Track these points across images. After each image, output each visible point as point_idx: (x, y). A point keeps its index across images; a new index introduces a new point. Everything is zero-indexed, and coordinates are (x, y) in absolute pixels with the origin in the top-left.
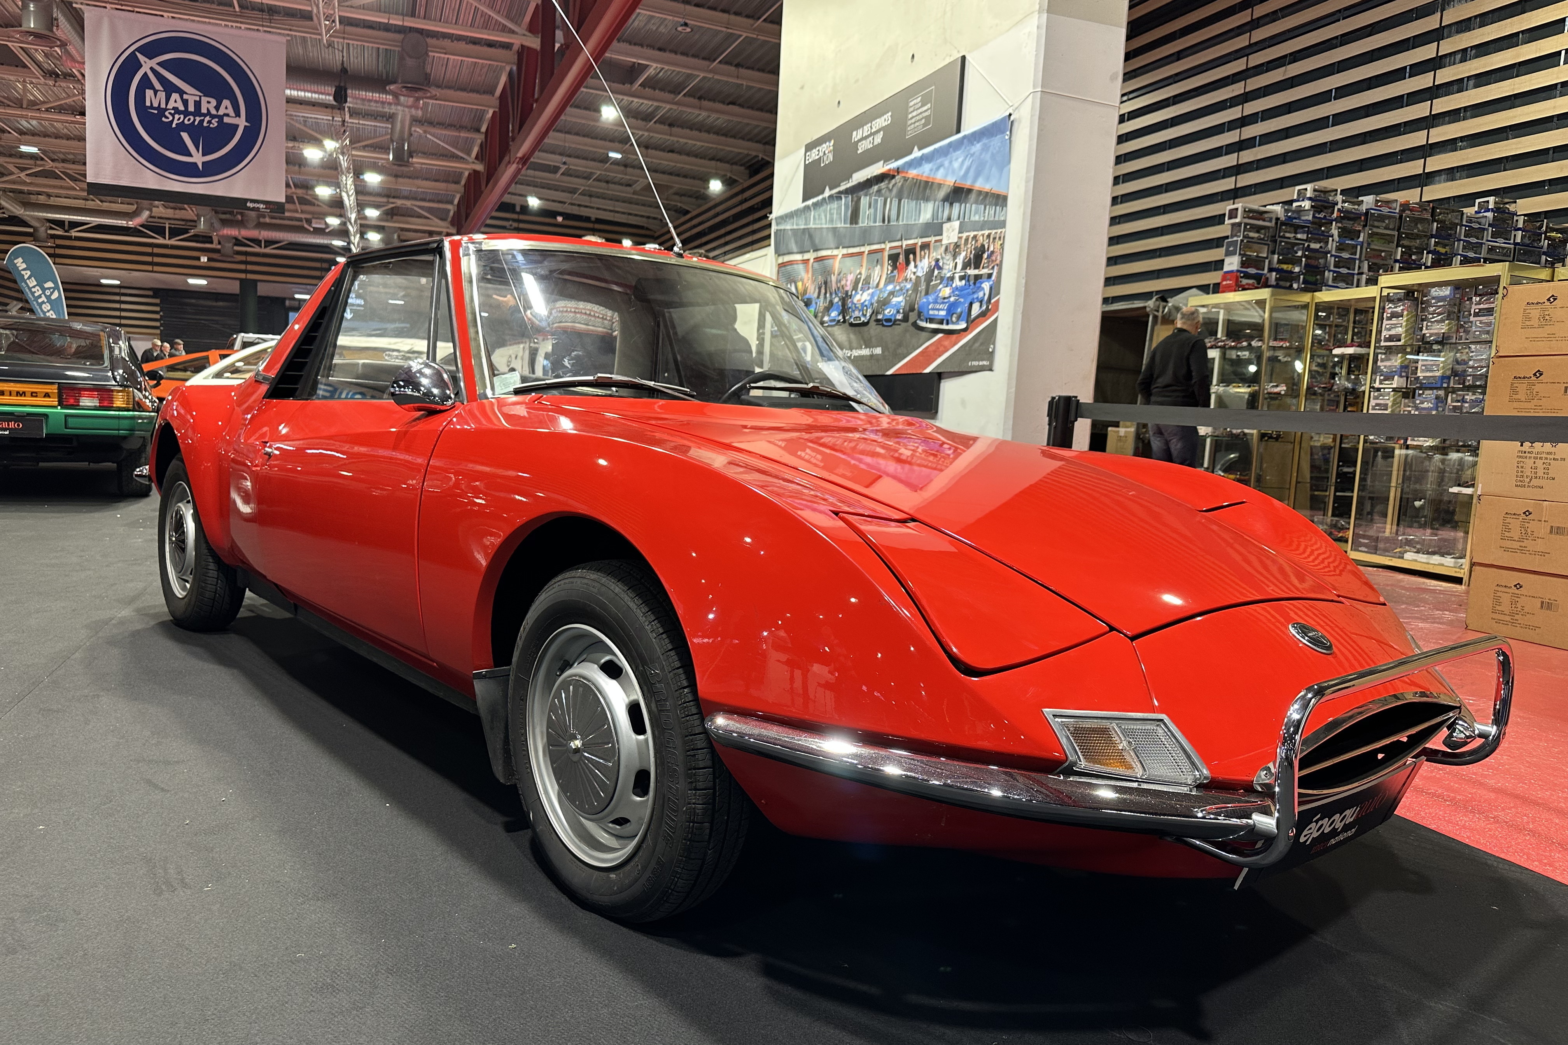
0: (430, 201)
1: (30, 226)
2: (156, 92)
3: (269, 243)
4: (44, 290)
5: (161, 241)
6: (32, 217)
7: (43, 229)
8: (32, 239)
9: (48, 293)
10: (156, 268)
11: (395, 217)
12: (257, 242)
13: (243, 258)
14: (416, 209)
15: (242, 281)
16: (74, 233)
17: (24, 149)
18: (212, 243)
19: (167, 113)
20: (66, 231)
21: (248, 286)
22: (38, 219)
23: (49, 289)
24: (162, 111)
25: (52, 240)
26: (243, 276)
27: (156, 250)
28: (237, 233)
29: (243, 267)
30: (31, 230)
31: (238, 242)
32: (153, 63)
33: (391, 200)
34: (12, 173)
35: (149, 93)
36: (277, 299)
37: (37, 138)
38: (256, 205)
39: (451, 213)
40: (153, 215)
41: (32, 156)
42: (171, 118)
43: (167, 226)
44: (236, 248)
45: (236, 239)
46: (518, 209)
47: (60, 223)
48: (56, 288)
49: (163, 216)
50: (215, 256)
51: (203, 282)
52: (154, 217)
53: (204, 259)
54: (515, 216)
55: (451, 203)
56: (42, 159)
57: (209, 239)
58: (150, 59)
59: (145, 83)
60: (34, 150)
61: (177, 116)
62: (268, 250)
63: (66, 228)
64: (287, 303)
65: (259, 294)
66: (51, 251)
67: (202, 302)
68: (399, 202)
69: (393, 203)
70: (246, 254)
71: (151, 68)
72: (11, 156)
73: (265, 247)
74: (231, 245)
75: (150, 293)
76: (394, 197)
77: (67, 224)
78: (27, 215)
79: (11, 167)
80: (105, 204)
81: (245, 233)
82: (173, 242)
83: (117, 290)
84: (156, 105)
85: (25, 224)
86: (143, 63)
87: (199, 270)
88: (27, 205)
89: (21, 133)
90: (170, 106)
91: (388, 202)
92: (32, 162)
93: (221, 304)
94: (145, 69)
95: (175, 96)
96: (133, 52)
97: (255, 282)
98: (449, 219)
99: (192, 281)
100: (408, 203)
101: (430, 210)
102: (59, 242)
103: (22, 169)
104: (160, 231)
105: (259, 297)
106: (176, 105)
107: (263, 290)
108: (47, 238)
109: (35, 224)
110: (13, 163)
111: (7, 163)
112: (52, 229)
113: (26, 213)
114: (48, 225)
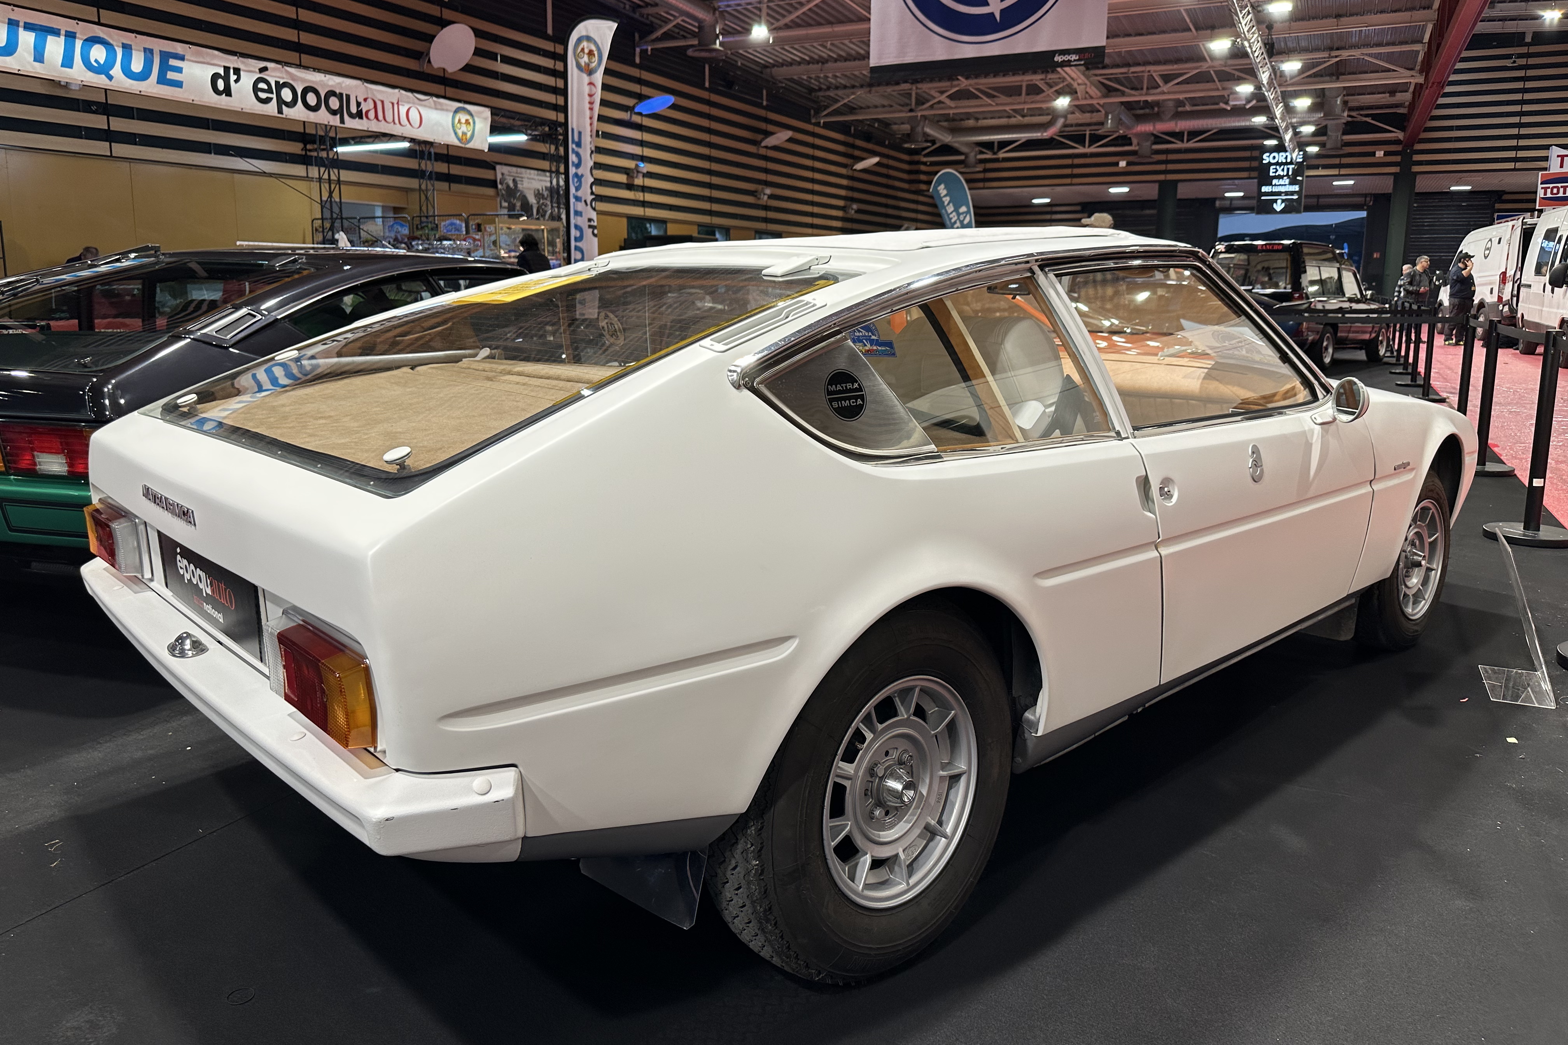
0: (1388, 44)
1: (961, 153)
3: (1193, 134)
4: (959, 214)
5: (1081, 150)
6: (960, 143)
7: (972, 154)
8: (963, 166)
9: (962, 217)
10: (1076, 180)
11: (1341, 77)
12: (1179, 136)
13: (1163, 157)
14: (1366, 58)
15: (1161, 183)
16: (1002, 155)
18: (1131, 144)
20: (995, 153)
21: (1168, 188)
22: (968, 144)
23: (963, 213)
25: (982, 165)
26: (1161, 177)
27: (1077, 161)
28: (1151, 128)
29: (1162, 167)
30: (962, 157)
31: (1158, 139)
33: (1334, 53)
34: (934, 98)
36: (1207, 200)
38: (1066, 58)
39: (1420, 58)
40: (1068, 122)
43: (1088, 133)
44: (1155, 147)
45: (1156, 136)
46: (1528, 39)
47: (989, 145)
48: (968, 212)
49: (1080, 122)
50: (1132, 158)
51: (1125, 190)
52: (1071, 126)
53: (1123, 164)
54: (1524, 50)
55: (1420, 41)
57: (1125, 140)
62: (1191, 145)
63: (996, 150)
64: (1218, 203)
65: (1179, 196)
66: (981, 176)
67: (1128, 212)
68: (1345, 54)
69: (1336, 57)
70: (1167, 152)
73: (1188, 141)
74: (1148, 143)
75: (1078, 208)
76: (1338, 49)
77: (996, 145)
78: (955, 142)
80: (1026, 118)
81: (1161, 127)
82: (1093, 149)
83: (1049, 209)
85: (954, 151)
87: (1119, 177)
88: (956, 131)
91: (1330, 57)
93: (1148, 212)
97: (1176, 182)
98: (1418, 68)
99: (1113, 190)
100: (1356, 53)
101: (1389, 58)
102: (989, 166)
104: (1080, 139)
105: (1180, 200)
107: (1185, 191)
108: (977, 163)
109: (964, 149)
110: (935, 88)
111: (930, 88)
112: (981, 153)
113: (955, 140)
114: (977, 149)
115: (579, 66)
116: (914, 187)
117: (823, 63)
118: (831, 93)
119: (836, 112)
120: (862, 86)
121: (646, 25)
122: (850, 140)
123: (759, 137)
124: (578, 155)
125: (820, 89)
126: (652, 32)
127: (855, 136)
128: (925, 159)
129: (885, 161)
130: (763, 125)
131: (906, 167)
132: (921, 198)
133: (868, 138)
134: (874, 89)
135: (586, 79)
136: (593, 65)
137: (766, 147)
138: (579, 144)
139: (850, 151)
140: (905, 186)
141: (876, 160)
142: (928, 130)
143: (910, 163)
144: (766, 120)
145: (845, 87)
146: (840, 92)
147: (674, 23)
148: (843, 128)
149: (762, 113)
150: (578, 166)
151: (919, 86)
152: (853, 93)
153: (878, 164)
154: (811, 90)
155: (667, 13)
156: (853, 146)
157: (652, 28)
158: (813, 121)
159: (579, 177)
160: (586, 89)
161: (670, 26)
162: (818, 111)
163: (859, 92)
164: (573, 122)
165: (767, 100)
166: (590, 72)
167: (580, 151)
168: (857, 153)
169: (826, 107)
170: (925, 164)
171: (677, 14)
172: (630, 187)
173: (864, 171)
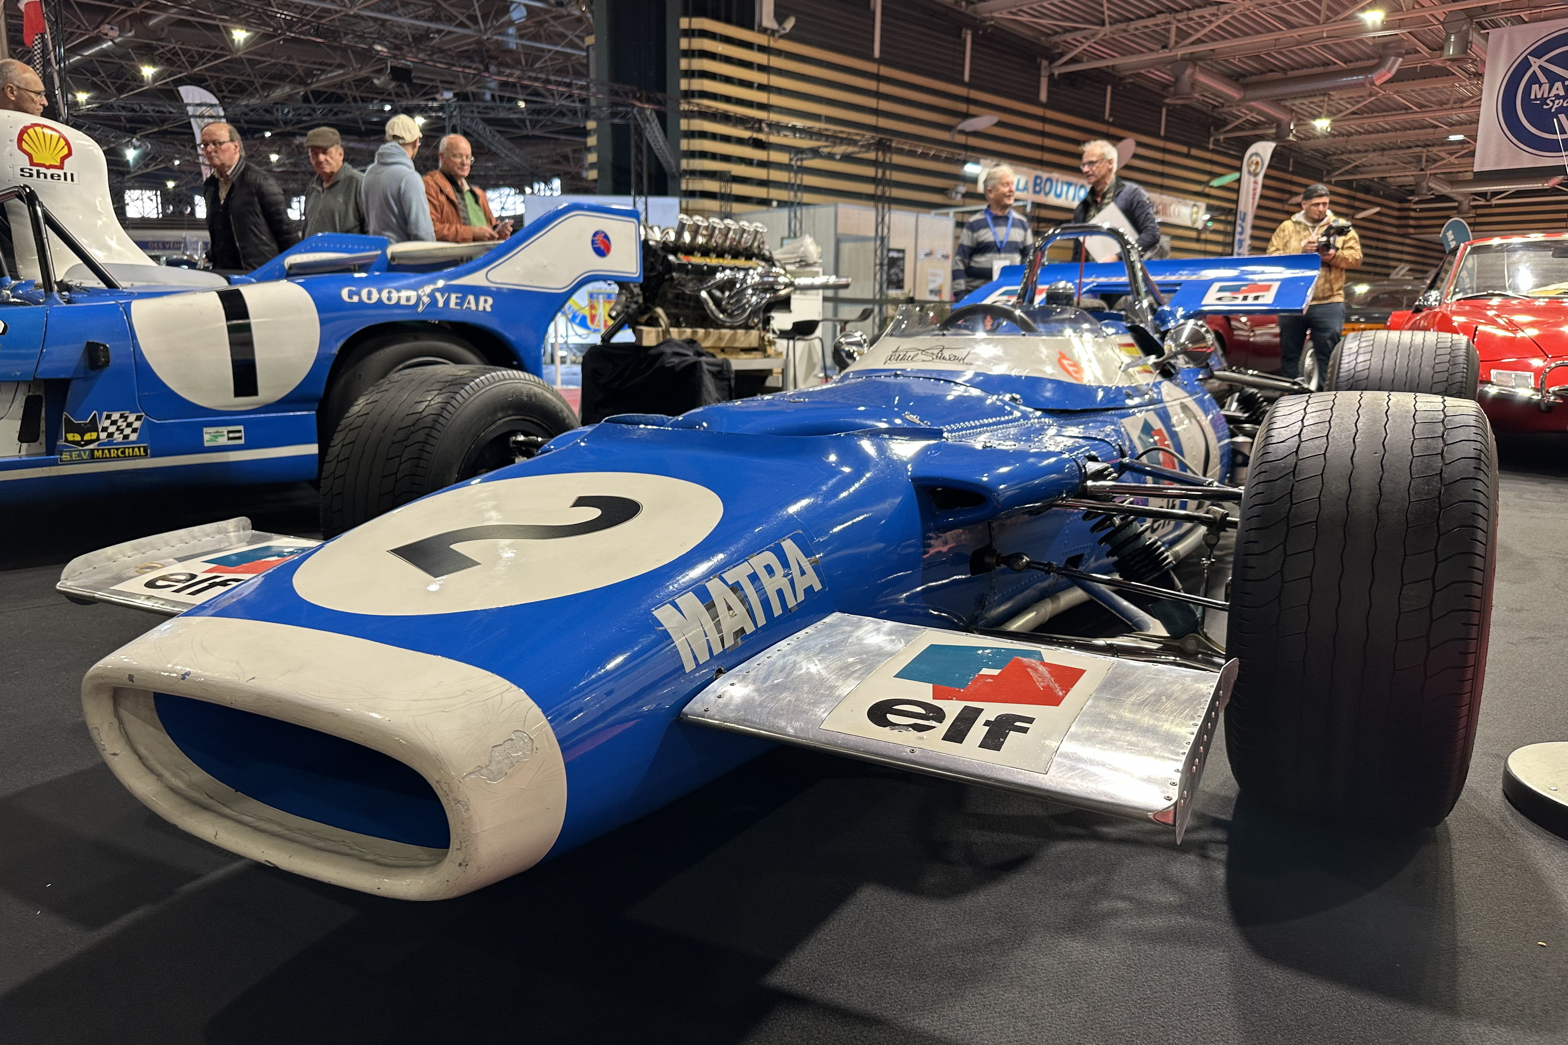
1: (1456, 201)
2: (1541, 85)
6: (1456, 193)
7: (1467, 202)
8: (1455, 212)
16: (1494, 202)
17: (1453, 138)
19: (1548, 101)
20: (1488, 201)
22: (1463, 194)
24: (1544, 100)
25: (1474, 211)
30: (1456, 204)
32: (1542, 62)
34: (1443, 159)
35: (1535, 87)
37: (1464, 127)
41: (1461, 142)
42: (1551, 104)
47: (1483, 195)
56: (1469, 142)
58: (1539, 58)
59: (1534, 79)
60: (1460, 137)
61: (1557, 102)
63: (1489, 198)
66: (1472, 220)
71: (1540, 67)
72: (1443, 144)
77: (1489, 194)
78: (1453, 192)
79: (1443, 154)
84: (1539, 96)
85: (1451, 200)
86: (1532, 63)
88: (1453, 183)
89: (1451, 125)
90: (1552, 94)
92: (1460, 147)
94: (1535, 68)
95: (1558, 84)
96: (1526, 57)
102: (1480, 211)
103: (1452, 154)
106: (1557, 92)
108: (1469, 209)
109: (1460, 198)
110: (1445, 151)
111: (1439, 151)
112: (1475, 200)
113: (1454, 190)
114: (1471, 197)
115: (1249, 172)
116: (1402, 231)
117: (1348, 136)
118: (1344, 157)
119: (1347, 172)
120: (1374, 151)
121: (1220, 120)
122: (1352, 193)
123: (1286, 196)
124: (1242, 228)
125: (1335, 154)
126: (1225, 126)
127: (1356, 190)
128: (1414, 207)
129: (1385, 211)
130: (1288, 187)
131: (1396, 213)
132: (1408, 241)
133: (1367, 190)
134: (1385, 152)
135: (1252, 179)
136: (1258, 170)
137: (1291, 205)
138: (1243, 220)
139: (1352, 202)
140: (1394, 230)
141: (1377, 209)
142: (1432, 185)
143: (1400, 210)
144: (1291, 183)
145: (1358, 151)
146: (1353, 156)
147: (1244, 119)
148: (1348, 184)
149: (1288, 177)
150: (1241, 233)
151: (1430, 149)
152: (1366, 157)
153: (1377, 213)
154: (1326, 155)
155: (1240, 111)
156: (1354, 198)
157: (1225, 123)
158: (1325, 179)
159: (1241, 242)
160: (1252, 186)
161: (1240, 121)
162: (1329, 173)
163: (1371, 155)
164: (1241, 207)
165: (1293, 167)
166: (1256, 175)
167: (1244, 224)
168: (1357, 204)
169: (1339, 168)
170: (1415, 210)
171: (1247, 112)
172: (1198, 240)
173: (1363, 219)
